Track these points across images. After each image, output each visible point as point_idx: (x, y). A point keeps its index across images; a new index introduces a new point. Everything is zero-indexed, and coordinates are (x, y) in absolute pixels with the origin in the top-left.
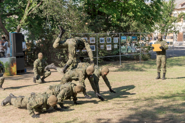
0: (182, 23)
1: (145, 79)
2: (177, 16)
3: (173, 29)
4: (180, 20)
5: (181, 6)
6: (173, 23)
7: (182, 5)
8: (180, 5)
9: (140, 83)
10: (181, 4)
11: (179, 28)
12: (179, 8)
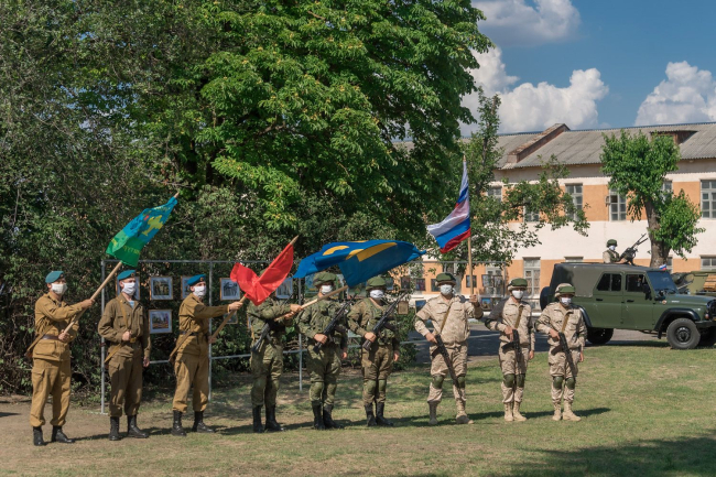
0: (524, 226)
1: (415, 449)
2: (502, 196)
3: (488, 245)
4: (516, 213)
5: (515, 157)
6: (489, 225)
7: (521, 155)
8: (511, 153)
9: (404, 467)
10: (515, 151)
11: (512, 244)
12: (508, 166)
